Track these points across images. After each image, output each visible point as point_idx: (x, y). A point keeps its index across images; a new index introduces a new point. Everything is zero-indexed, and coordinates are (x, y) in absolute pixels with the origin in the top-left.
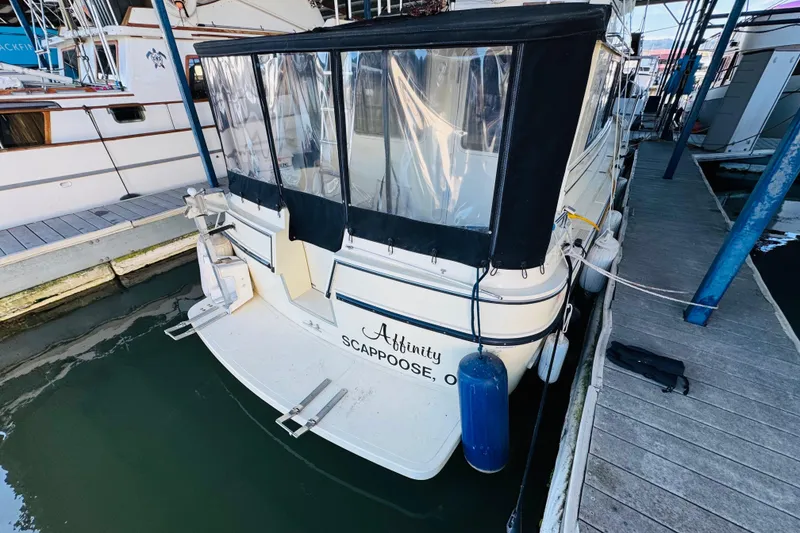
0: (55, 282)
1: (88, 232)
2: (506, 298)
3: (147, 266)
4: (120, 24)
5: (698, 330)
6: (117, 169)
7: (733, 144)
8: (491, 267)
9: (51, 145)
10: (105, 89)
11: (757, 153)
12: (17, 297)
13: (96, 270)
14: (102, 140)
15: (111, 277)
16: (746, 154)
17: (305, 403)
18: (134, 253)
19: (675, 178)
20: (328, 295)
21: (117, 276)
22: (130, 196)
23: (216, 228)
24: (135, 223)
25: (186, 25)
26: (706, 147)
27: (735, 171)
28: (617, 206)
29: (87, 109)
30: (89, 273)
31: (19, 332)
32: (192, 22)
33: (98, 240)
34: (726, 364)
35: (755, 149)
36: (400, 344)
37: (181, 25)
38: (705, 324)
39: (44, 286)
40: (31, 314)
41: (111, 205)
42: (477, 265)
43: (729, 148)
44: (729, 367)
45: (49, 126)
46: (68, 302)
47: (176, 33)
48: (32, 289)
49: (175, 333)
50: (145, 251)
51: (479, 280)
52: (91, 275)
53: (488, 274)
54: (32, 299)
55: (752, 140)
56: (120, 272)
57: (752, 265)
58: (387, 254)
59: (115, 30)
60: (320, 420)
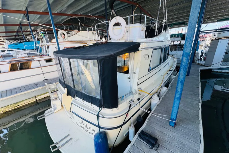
0: (21, 101)
1: (31, 89)
2: (104, 116)
3: (44, 98)
4: (50, 42)
5: (171, 128)
6: (43, 74)
7: (213, 64)
8: (103, 108)
9: (30, 69)
10: (45, 55)
11: (223, 67)
12: (12, 105)
13: (32, 98)
14: (41, 67)
15: (35, 100)
16: (219, 67)
17: (60, 141)
18: (42, 94)
19: (190, 76)
20: (70, 111)
21: (37, 100)
22: (45, 80)
23: (55, 91)
24: (43, 87)
25: (65, 41)
26: (206, 65)
27: (217, 72)
28: (167, 85)
29: (39, 61)
30: (30, 99)
31: (11, 114)
32: (66, 41)
33: (33, 91)
34: (174, 141)
35: (222, 65)
36: (86, 126)
37: (63, 41)
38: (174, 126)
39: (19, 102)
40: (15, 109)
41: (40, 82)
42: (99, 107)
43: (212, 66)
44: (175, 142)
45: (31, 65)
46: (24, 107)
47: (59, 43)
48: (16, 103)
49: (39, 118)
50: (44, 94)
51: (99, 111)
52: (30, 100)
53: (102, 110)
54: (15, 106)
55: (220, 63)
56: (37, 99)
57: (200, 107)
58: (82, 102)
59: (49, 44)
60: (62, 147)
